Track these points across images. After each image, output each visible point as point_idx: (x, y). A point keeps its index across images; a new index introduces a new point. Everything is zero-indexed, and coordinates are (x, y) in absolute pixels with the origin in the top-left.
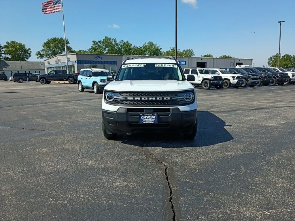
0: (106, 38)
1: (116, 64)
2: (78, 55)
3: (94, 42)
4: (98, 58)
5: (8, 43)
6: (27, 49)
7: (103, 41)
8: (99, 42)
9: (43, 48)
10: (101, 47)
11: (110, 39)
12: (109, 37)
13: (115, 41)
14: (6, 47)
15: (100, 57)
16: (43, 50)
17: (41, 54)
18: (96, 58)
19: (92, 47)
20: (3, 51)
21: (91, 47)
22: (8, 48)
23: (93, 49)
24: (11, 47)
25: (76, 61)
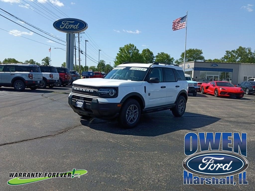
0: (240, 47)
1: (232, 72)
2: (196, 63)
3: (227, 52)
4: (214, 65)
5: (158, 54)
6: (171, 58)
7: (236, 50)
8: (233, 51)
9: (181, 57)
10: (233, 56)
11: (244, 48)
12: (243, 47)
13: (249, 51)
14: (157, 57)
15: (216, 65)
16: (180, 59)
17: (178, 62)
18: (212, 65)
19: (225, 56)
20: (154, 60)
21: (223, 56)
22: (158, 57)
23: (226, 57)
24: (160, 57)
25: (194, 68)
